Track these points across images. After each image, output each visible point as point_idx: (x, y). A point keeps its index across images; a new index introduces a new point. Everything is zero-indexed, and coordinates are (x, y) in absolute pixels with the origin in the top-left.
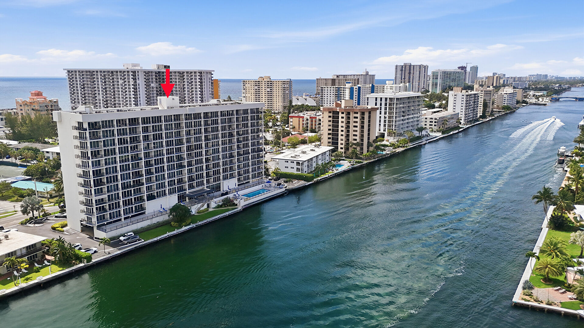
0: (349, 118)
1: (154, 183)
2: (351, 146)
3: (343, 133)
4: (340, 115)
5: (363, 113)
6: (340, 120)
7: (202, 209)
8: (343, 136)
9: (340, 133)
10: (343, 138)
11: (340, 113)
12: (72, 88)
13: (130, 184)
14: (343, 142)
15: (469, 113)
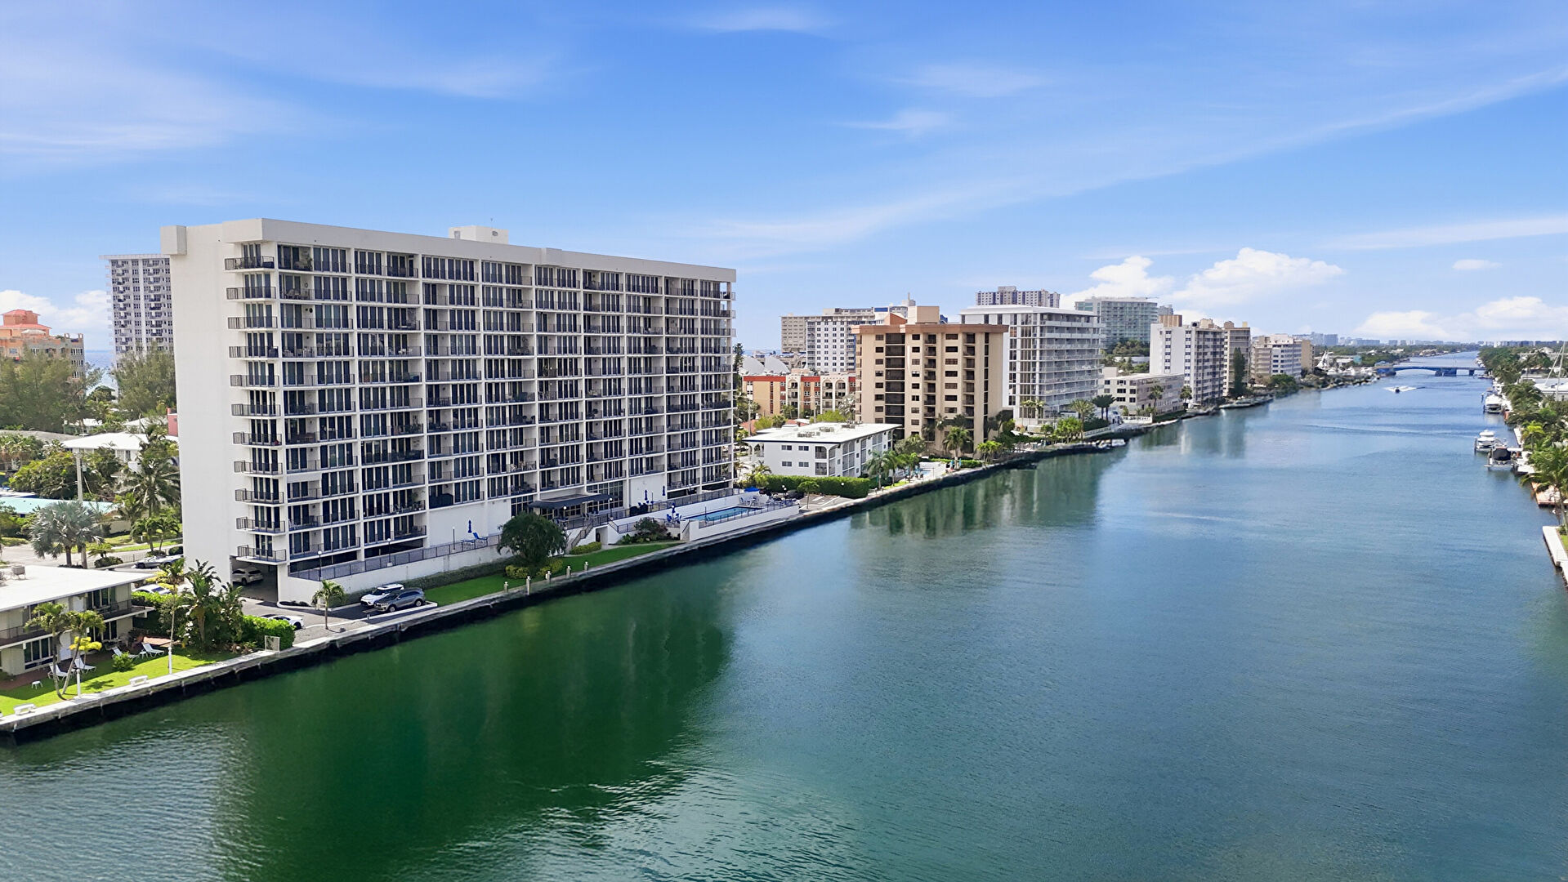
0: (932, 350)
1: (450, 455)
2: (941, 427)
3: (919, 392)
4: (909, 343)
5: (970, 337)
6: (909, 356)
7: (583, 543)
8: (918, 400)
9: (909, 392)
10: (919, 404)
11: (909, 338)
12: (121, 309)
13: (385, 451)
14: (919, 417)
15: (1205, 381)
